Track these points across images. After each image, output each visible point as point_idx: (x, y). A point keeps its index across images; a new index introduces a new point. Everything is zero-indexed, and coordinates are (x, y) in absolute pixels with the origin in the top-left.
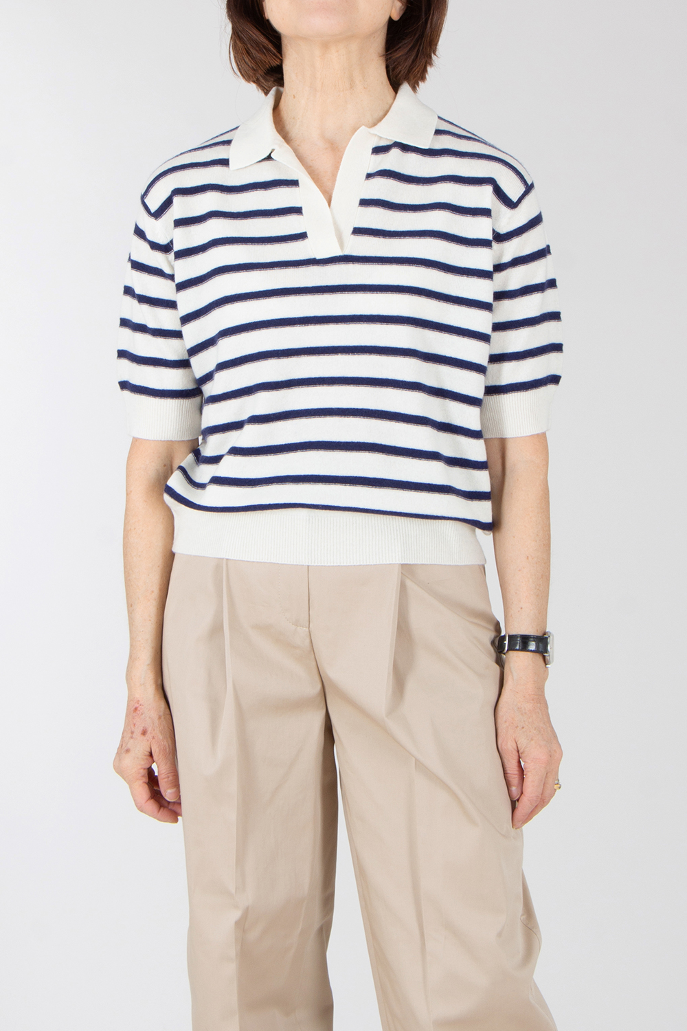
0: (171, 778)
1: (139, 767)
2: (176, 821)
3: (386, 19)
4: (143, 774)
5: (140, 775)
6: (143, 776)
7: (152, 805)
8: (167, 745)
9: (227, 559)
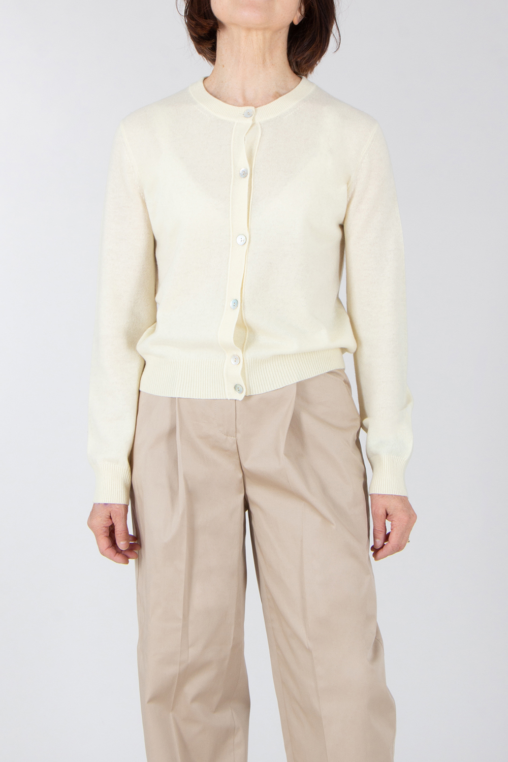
0: (123, 534)
1: (103, 526)
2: (127, 562)
3: (290, 22)
4: (104, 531)
5: (102, 531)
6: (105, 532)
7: (111, 552)
8: (121, 512)
9: (178, 398)
